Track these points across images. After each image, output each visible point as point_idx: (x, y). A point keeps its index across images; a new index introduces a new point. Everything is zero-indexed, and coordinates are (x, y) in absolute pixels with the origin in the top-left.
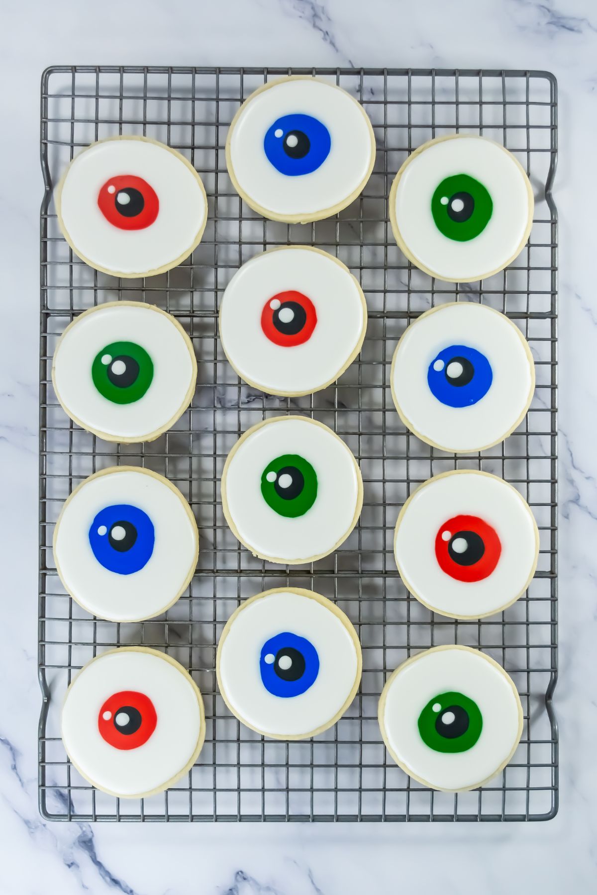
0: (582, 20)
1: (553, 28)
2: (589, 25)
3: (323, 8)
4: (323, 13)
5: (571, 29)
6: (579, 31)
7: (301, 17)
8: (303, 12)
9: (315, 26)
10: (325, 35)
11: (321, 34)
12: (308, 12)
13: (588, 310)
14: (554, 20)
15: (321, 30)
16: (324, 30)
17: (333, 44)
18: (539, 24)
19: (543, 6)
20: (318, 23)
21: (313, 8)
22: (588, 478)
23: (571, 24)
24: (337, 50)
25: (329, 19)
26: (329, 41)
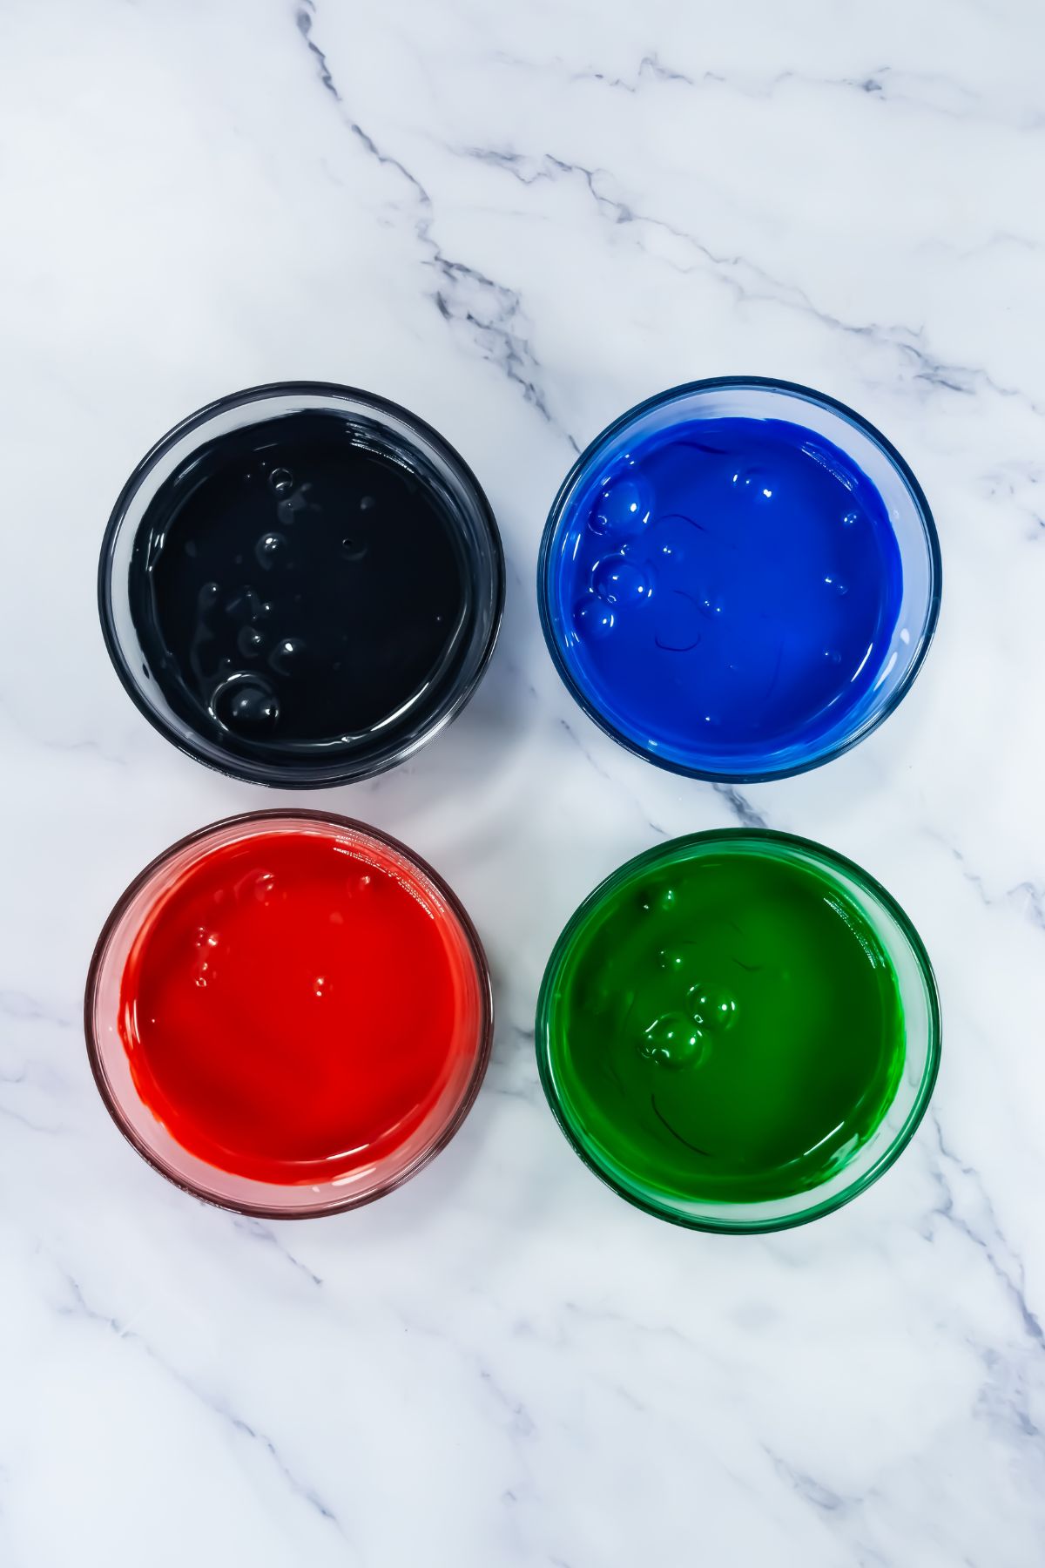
0: (977, 372)
1: (924, 384)
2: (989, 381)
3: (526, 343)
4: (526, 352)
5: (957, 389)
6: (971, 392)
7: (486, 358)
8: (491, 350)
9: (511, 374)
10: (527, 390)
11: (522, 388)
12: (500, 350)
13: (976, 879)
14: (930, 371)
15: (521, 381)
16: (527, 381)
17: (541, 406)
18: (901, 378)
19: (909, 347)
20: (518, 370)
21: (508, 343)
22: (967, 1171)
23: (956, 378)
24: (549, 418)
25: (536, 363)
26: (534, 400)
